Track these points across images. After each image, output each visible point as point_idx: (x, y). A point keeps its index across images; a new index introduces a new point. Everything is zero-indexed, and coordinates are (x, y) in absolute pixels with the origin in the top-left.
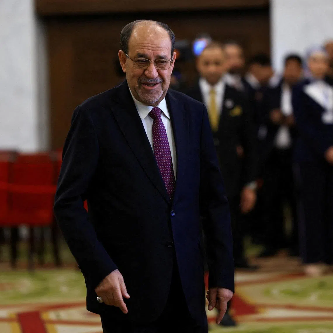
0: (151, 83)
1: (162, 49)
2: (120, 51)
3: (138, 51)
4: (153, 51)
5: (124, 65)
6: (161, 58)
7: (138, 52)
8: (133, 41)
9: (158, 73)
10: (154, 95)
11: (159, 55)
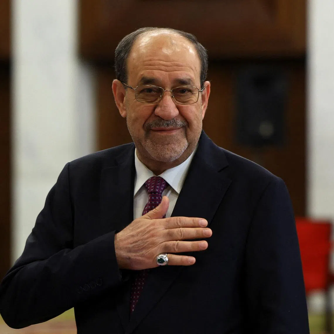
0: (167, 128)
1: (183, 68)
2: (115, 80)
3: (142, 73)
4: (167, 73)
5: (121, 104)
6: (183, 82)
7: (143, 76)
8: (134, 59)
9: (179, 110)
10: (173, 147)
11: (179, 78)
